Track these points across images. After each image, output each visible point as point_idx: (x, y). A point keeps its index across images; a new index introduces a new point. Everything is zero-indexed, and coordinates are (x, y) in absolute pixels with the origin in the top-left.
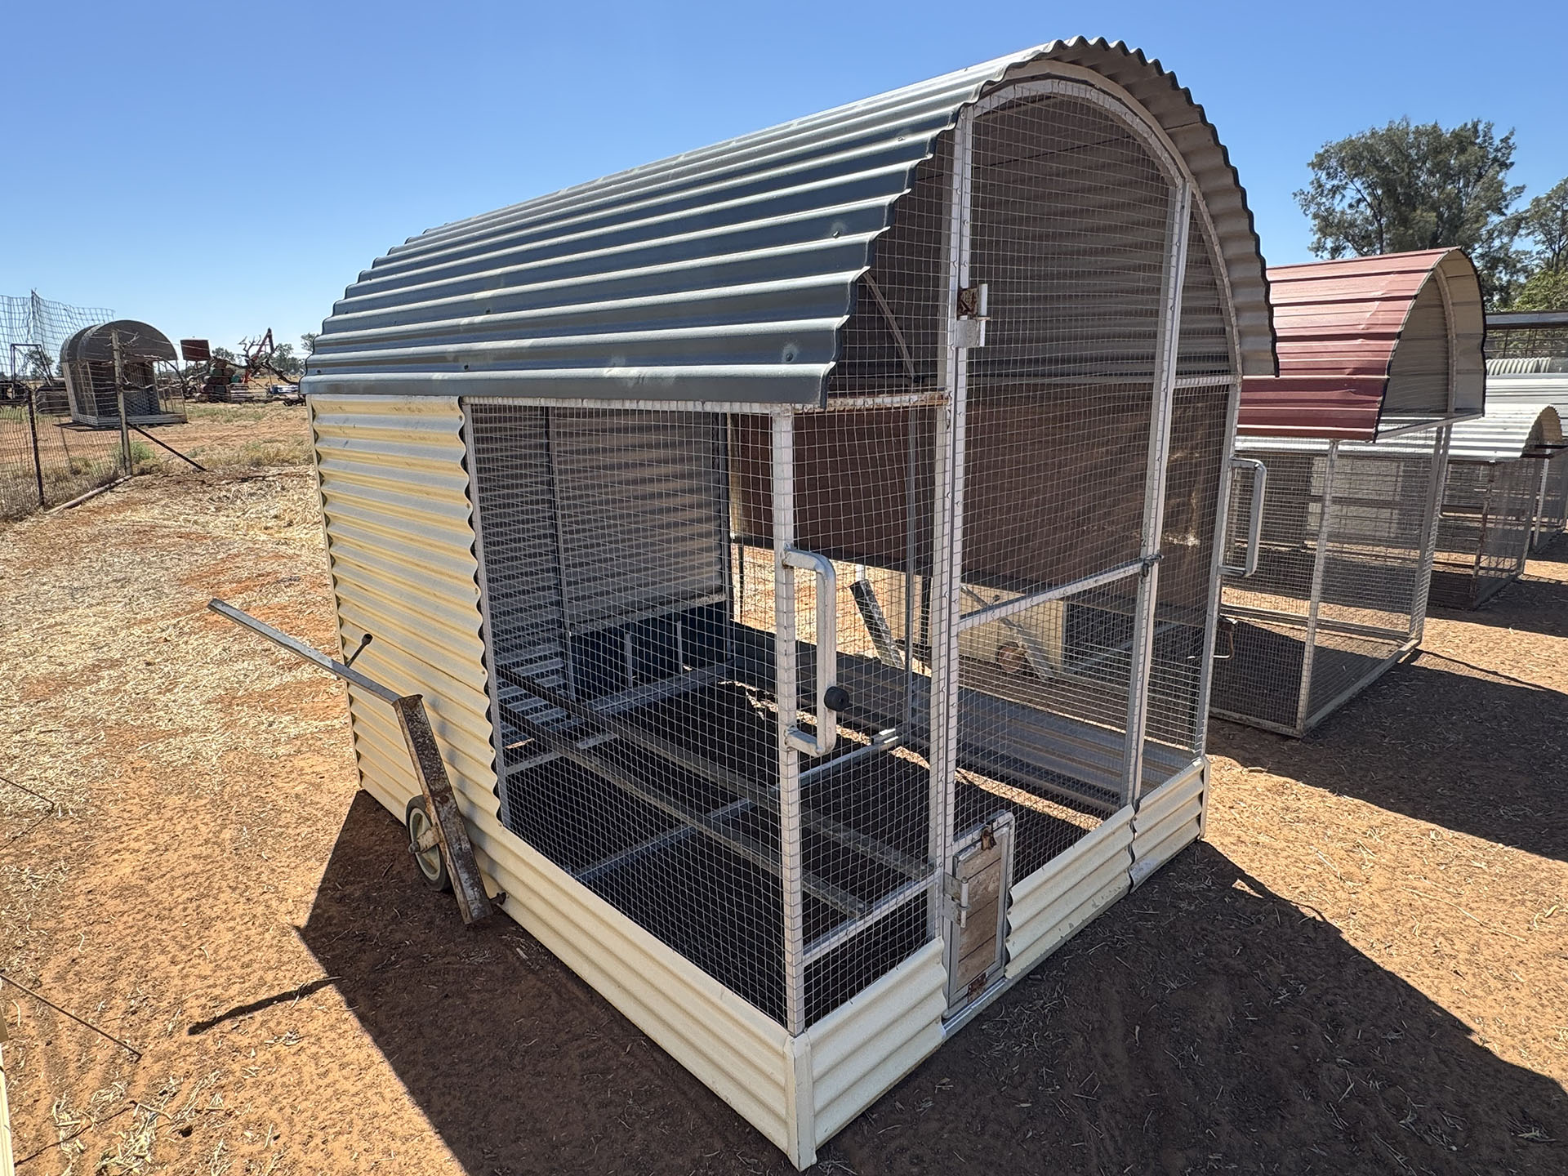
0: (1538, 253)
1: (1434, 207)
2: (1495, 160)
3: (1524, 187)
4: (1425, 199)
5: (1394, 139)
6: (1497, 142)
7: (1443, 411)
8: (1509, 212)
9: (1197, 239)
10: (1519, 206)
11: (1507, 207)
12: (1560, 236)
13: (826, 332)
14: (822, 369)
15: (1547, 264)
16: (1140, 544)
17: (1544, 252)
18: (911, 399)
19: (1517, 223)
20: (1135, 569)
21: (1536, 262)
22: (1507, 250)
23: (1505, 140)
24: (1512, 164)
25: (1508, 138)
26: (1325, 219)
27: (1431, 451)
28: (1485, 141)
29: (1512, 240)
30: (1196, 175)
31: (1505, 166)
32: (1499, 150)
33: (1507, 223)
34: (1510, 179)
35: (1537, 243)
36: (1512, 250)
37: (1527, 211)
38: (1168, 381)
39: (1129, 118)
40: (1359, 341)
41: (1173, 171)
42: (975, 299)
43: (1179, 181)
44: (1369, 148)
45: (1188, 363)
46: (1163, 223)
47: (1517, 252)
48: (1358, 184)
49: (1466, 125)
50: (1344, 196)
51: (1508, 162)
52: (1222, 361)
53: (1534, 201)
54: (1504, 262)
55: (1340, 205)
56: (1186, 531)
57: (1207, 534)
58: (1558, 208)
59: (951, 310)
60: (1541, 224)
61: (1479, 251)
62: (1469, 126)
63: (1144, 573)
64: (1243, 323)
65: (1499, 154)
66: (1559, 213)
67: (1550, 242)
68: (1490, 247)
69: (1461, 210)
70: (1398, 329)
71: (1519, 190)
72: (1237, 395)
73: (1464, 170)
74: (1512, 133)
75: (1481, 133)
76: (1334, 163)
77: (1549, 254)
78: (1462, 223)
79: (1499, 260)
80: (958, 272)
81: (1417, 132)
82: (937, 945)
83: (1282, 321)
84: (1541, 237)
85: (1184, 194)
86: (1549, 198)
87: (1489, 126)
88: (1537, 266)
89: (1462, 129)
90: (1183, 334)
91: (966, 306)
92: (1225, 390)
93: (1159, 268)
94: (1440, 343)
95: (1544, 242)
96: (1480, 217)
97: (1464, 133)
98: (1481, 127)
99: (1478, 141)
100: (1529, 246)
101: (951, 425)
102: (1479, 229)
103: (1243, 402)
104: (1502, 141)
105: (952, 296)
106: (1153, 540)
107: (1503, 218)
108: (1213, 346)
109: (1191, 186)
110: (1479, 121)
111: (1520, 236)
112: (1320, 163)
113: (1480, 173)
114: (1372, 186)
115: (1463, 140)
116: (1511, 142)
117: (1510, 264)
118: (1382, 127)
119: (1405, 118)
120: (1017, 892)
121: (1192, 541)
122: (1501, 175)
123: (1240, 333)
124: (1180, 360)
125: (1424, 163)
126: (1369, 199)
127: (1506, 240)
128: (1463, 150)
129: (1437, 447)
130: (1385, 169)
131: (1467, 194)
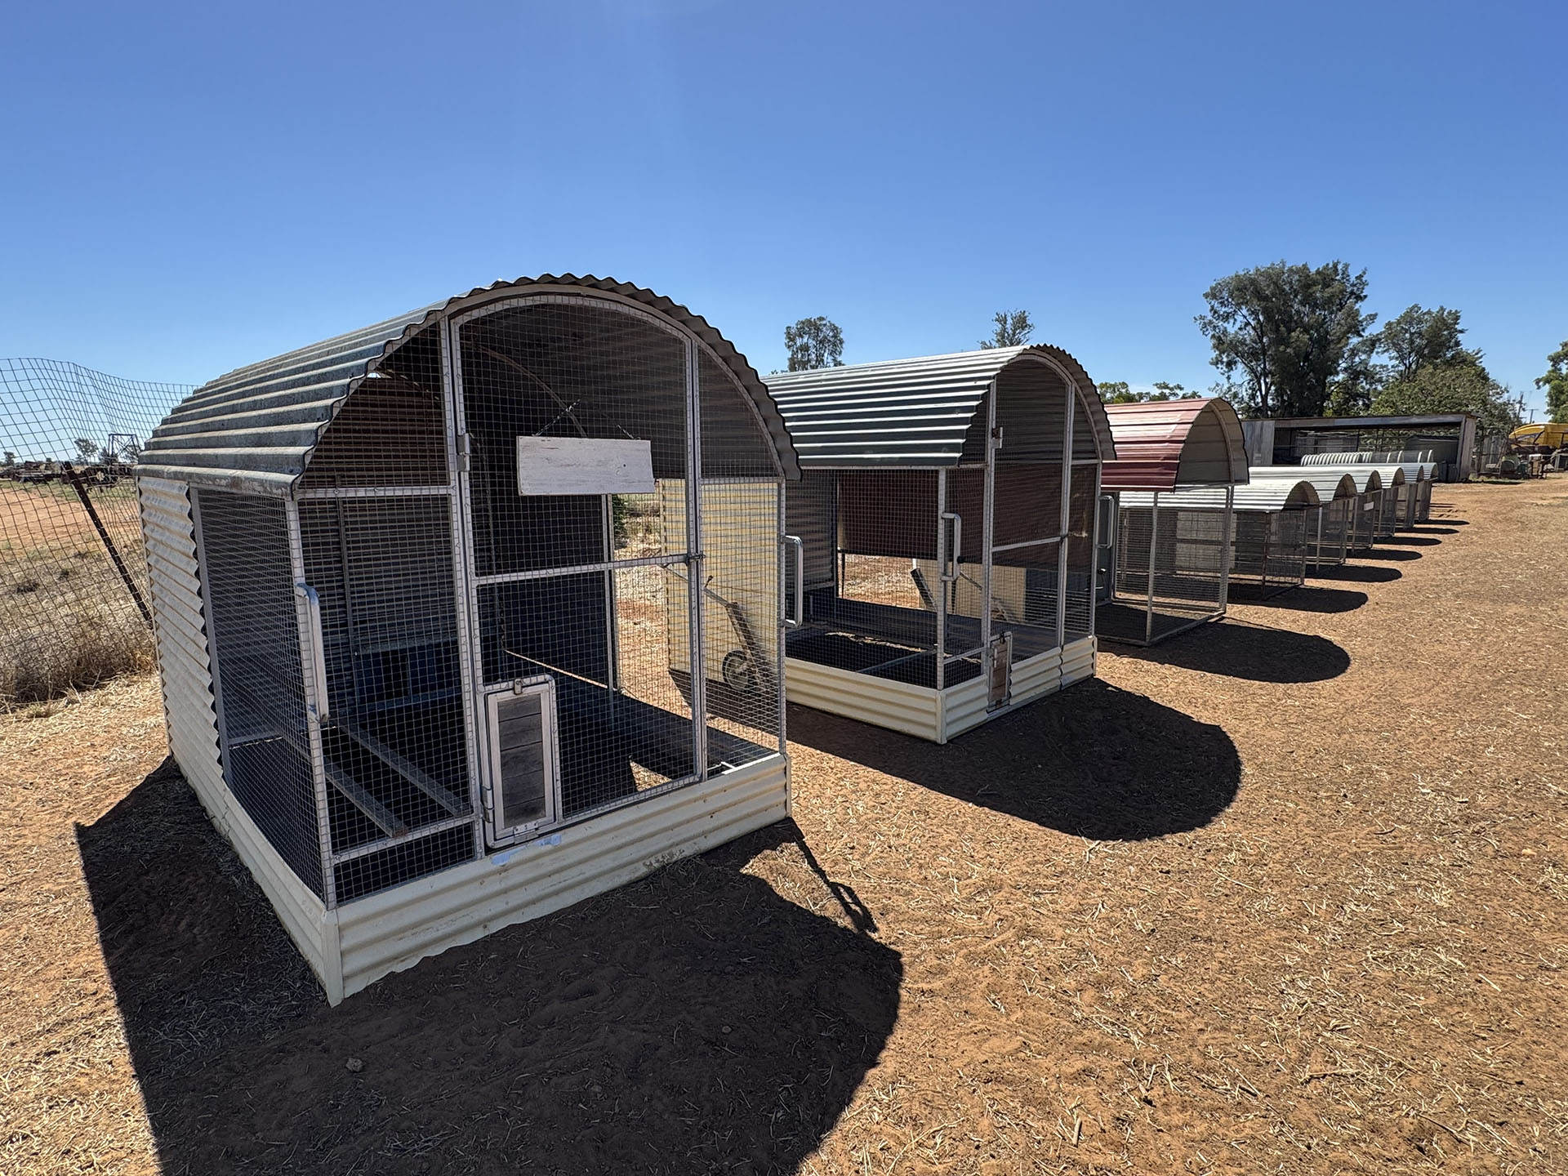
0: (1393, 367)
1: (1306, 331)
2: (1352, 293)
3: (1376, 315)
4: (1299, 323)
5: (1273, 277)
6: (1353, 279)
7: (1229, 481)
8: (1366, 334)
9: (1078, 403)
10: (1373, 330)
11: (1363, 330)
12: (1410, 353)
13: (959, 444)
14: (957, 455)
15: (1401, 375)
16: (1059, 528)
17: (1398, 366)
18: (978, 466)
19: (1373, 343)
20: (1057, 539)
21: (1392, 374)
22: (1367, 364)
23: (1359, 277)
24: (1365, 296)
25: (1361, 276)
26: (1219, 339)
27: (1224, 506)
28: (1343, 278)
29: (1369, 357)
30: (1076, 380)
31: (1359, 298)
32: (1355, 285)
33: (1363, 343)
34: (1364, 309)
35: (1391, 359)
36: (1371, 364)
37: (1381, 334)
38: (1069, 462)
39: (1049, 363)
40: (1166, 444)
41: (1067, 380)
42: (998, 432)
43: (1070, 383)
44: (1253, 282)
45: (1077, 454)
46: (1064, 396)
47: (1375, 366)
48: (1244, 311)
49: (1328, 265)
50: (1235, 320)
51: (1362, 295)
52: (1093, 454)
53: (1387, 324)
54: (1364, 374)
55: (1232, 328)
56: (1081, 530)
57: (1091, 531)
58: (1406, 332)
59: (990, 436)
60: (1394, 344)
61: (1344, 365)
62: (1331, 266)
63: (1062, 541)
64: (1101, 437)
65: (1355, 288)
66: (1407, 335)
67: (1402, 358)
68: (1353, 362)
69: (1327, 333)
70: (1184, 439)
71: (1373, 317)
72: (1100, 470)
73: (1329, 301)
74: (1364, 273)
75: (1340, 272)
76: (1225, 294)
77: (1402, 368)
78: (1329, 344)
79: (1360, 373)
80: (992, 424)
81: (1290, 270)
82: (984, 677)
83: (1117, 434)
84: (1395, 354)
85: (1072, 388)
86: (1399, 323)
87: (1346, 266)
88: (1393, 377)
89: (1324, 268)
90: (1074, 441)
91: (995, 435)
92: (1094, 467)
93: (1063, 413)
94: (1223, 444)
95: (1397, 358)
96: (1344, 336)
97: (1326, 272)
98: (1340, 267)
99: (1338, 278)
100: (1383, 360)
101: (989, 475)
102: (1341, 348)
103: (1103, 474)
104: (1356, 278)
105: (990, 431)
106: (1065, 530)
107: (1360, 339)
108: (1089, 447)
109: (1075, 384)
110: (1338, 262)
111: (1377, 353)
112: (1213, 295)
113: (1341, 304)
114: (1254, 313)
115: (1326, 277)
116: (1364, 279)
117: (1369, 375)
118: (1264, 265)
119: (1283, 263)
120: (1014, 667)
121: (1084, 535)
122: (1357, 306)
123: (1100, 442)
124: (1073, 453)
125: (1296, 296)
126: (1253, 323)
127: (1364, 357)
128: (1326, 285)
129: (1226, 504)
130: (1266, 298)
131: (1331, 320)
